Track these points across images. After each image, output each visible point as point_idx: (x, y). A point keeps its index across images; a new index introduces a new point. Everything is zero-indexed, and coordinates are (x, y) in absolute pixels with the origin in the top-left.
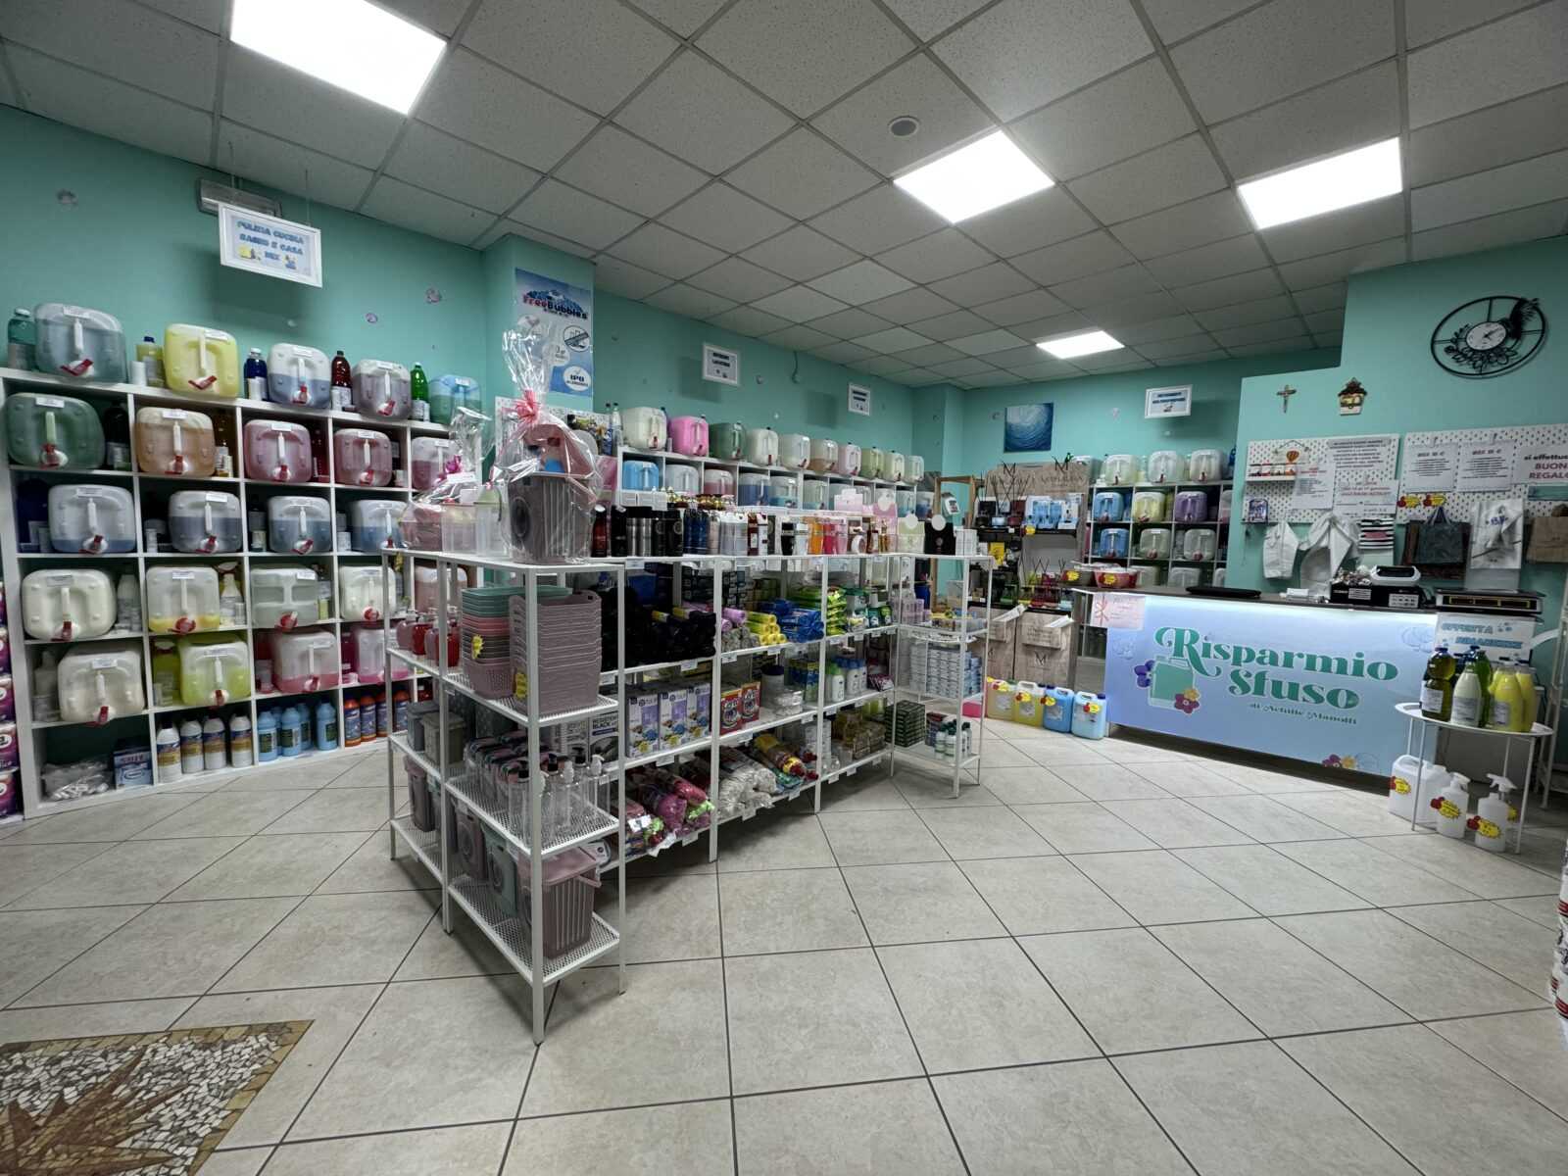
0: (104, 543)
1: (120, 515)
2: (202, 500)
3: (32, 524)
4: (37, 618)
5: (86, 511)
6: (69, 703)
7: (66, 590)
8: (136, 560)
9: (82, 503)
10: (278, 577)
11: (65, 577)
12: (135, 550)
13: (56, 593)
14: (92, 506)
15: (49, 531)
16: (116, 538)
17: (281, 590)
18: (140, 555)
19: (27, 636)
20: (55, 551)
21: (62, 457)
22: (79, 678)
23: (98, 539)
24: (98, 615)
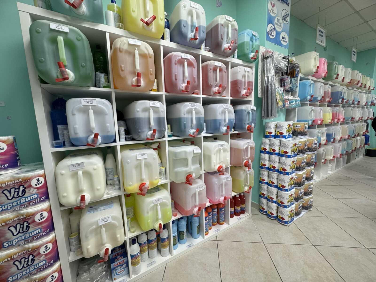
0: (99, 138)
1: (107, 117)
2: (148, 106)
3: (59, 127)
4: (65, 194)
5: (88, 115)
6: (87, 249)
7: (80, 173)
8: (115, 147)
9: (85, 110)
10: (185, 152)
11: (79, 164)
12: (115, 141)
13: (75, 175)
14: (91, 112)
15: (68, 132)
16: (105, 134)
17: (186, 159)
18: (118, 144)
19: (61, 205)
20: (73, 145)
21: (71, 75)
22: (92, 232)
23: (96, 136)
24: (99, 187)
